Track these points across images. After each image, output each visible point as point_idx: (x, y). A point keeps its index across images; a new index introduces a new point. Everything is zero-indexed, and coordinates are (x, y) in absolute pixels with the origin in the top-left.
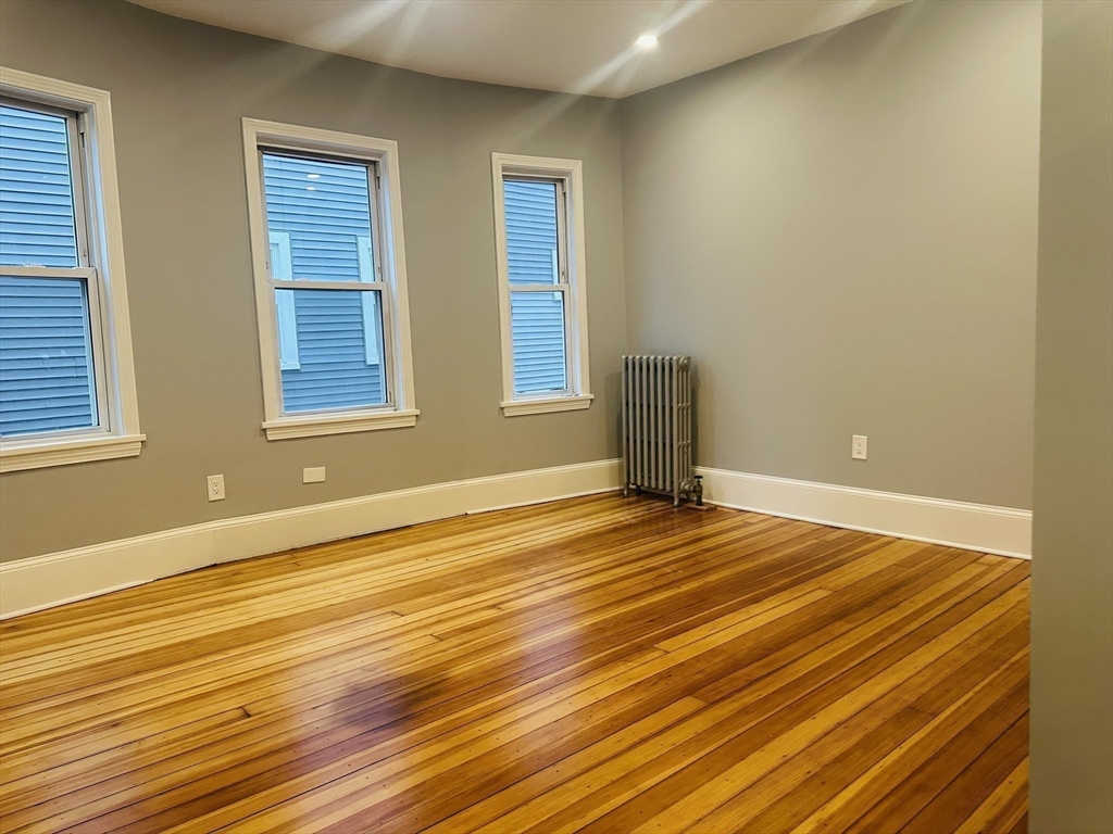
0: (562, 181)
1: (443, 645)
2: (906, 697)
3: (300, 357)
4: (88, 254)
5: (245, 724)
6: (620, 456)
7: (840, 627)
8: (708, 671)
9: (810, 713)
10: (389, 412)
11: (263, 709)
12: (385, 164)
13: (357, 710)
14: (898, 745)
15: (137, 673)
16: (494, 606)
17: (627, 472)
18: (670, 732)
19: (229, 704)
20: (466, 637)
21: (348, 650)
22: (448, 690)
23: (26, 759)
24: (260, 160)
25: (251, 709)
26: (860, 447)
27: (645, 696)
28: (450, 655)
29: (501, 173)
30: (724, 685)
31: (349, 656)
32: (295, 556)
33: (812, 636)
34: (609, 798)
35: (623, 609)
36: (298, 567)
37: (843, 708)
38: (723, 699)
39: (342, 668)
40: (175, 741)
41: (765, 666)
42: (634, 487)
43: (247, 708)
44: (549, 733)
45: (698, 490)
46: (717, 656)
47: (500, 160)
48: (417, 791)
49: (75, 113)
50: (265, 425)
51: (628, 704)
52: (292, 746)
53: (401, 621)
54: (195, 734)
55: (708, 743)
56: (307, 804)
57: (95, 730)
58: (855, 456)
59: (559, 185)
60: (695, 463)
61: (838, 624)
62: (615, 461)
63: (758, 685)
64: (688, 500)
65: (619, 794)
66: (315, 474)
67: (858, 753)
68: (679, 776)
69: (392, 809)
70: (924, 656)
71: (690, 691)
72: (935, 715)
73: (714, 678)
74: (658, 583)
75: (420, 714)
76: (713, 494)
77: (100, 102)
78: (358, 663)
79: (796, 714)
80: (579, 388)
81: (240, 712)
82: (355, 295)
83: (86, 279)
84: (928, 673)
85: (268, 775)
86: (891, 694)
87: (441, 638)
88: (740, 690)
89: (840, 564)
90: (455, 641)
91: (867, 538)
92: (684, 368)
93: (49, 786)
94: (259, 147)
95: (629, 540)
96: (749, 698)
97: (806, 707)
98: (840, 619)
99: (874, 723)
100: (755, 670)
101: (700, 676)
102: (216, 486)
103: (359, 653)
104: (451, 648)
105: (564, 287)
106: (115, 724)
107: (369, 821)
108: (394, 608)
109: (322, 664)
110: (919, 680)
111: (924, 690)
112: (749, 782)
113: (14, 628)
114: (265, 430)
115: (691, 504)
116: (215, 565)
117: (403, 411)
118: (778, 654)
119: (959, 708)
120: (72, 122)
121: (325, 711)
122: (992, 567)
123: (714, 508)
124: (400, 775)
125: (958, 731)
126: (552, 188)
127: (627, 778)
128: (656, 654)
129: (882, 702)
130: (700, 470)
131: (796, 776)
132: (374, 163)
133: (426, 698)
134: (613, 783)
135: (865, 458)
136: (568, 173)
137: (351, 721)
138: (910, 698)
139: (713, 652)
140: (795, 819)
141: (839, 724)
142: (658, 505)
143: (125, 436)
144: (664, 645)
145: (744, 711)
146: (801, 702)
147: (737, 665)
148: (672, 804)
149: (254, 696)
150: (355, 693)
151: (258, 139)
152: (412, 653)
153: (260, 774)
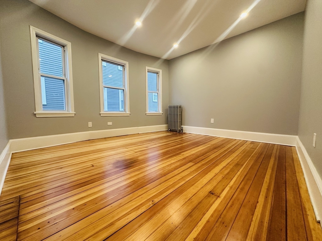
0: (158, 73)
1: (137, 153)
2: (235, 162)
3: (108, 109)
4: (65, 75)
5: (93, 168)
6: (167, 124)
7: (216, 150)
8: (193, 158)
9: (217, 165)
10: (125, 113)
11: (97, 165)
12: (126, 66)
13: (118, 165)
14: (239, 171)
15: (69, 158)
16: (146, 147)
17: (169, 127)
18: (189, 169)
19: (89, 164)
20: (141, 152)
21: (116, 154)
22: (139, 161)
23: (37, 176)
24: (102, 62)
25: (94, 165)
26: (212, 121)
27: (182, 162)
28: (138, 155)
29: (147, 71)
30: (198, 160)
31: (117, 155)
32: (105, 139)
33: (211, 152)
34: (179, 183)
35: (172, 148)
36: (106, 140)
37: (224, 164)
38: (198, 163)
39: (115, 157)
40: (75, 171)
41: (204, 157)
42: (169, 130)
43: (93, 165)
44: (162, 169)
45: (182, 130)
46: (194, 155)
47: (147, 68)
48: (133, 182)
49: (63, 46)
50: (100, 113)
51: (178, 164)
52: (103, 172)
53: (127, 149)
54: (80, 170)
55: (198, 171)
56: (106, 185)
57: (56, 169)
58: (211, 122)
59: (157, 74)
60: (181, 125)
61: (215, 150)
62: (166, 125)
63: (204, 160)
64: (180, 132)
65: (182, 182)
66: (110, 123)
67: (231, 172)
68: (194, 178)
69: (128, 186)
70: (234, 155)
71: (190, 161)
72: (242, 165)
73: (195, 159)
74: (178, 144)
75: (133, 166)
76: (185, 130)
77: (69, 45)
78: (119, 156)
79: (215, 165)
80: (160, 111)
81: (91, 166)
82: (118, 90)
83: (64, 80)
84: (237, 158)
85: (97, 179)
86: (232, 161)
87: (136, 152)
88: (201, 161)
89: (211, 141)
90: (139, 153)
91: (214, 137)
92: (180, 107)
93: (40, 182)
94: (102, 60)
95: (170, 137)
96: (203, 162)
97: (216, 164)
98: (215, 149)
99: (231, 167)
100: (202, 157)
101: (192, 159)
102: (90, 124)
103: (119, 155)
104: (138, 154)
105: (158, 92)
106: (61, 168)
107: (122, 189)
108: (126, 147)
109: (111, 157)
110: (236, 159)
111: (238, 160)
112: (210, 179)
113: (43, 150)
114: (100, 114)
115: (181, 132)
116: (89, 140)
117: (127, 113)
118: (206, 155)
119: (247, 164)
120: (62, 48)
121: (111, 165)
122: (238, 141)
123: (185, 133)
124: (129, 178)
125: (249, 168)
126: (156, 75)
127: (183, 178)
128: (181, 155)
129: (231, 163)
130: (182, 126)
131: (220, 178)
132: (124, 66)
133: (133, 163)
134: (180, 179)
135: (213, 122)
136: (159, 72)
137: (117, 167)
138: (236, 162)
139: (193, 155)
140: (224, 187)
141: (224, 167)
142: (175, 133)
143: (71, 112)
144: (182, 153)
145: (203, 165)
146: (214, 163)
147: (199, 157)
148: (195, 184)
149: (95, 162)
150: (118, 162)
151: (101, 58)
152: (130, 155)
153: (95, 179)
